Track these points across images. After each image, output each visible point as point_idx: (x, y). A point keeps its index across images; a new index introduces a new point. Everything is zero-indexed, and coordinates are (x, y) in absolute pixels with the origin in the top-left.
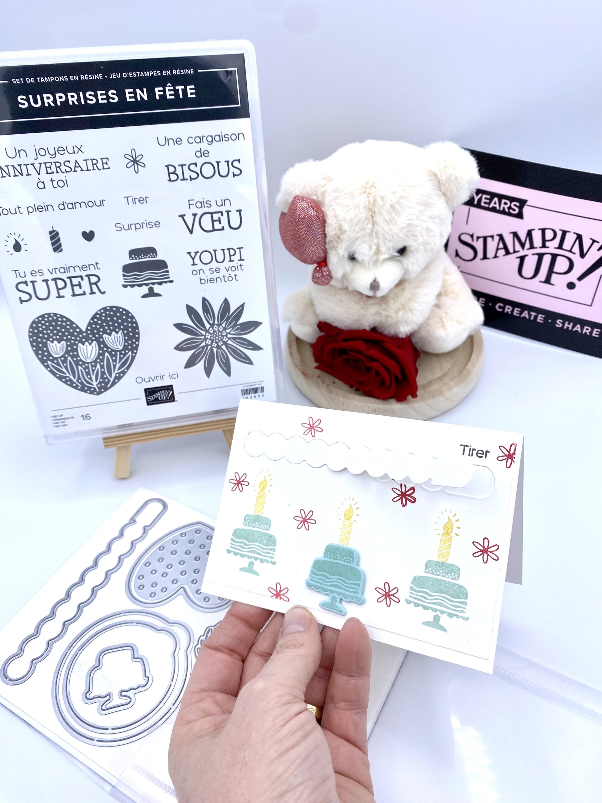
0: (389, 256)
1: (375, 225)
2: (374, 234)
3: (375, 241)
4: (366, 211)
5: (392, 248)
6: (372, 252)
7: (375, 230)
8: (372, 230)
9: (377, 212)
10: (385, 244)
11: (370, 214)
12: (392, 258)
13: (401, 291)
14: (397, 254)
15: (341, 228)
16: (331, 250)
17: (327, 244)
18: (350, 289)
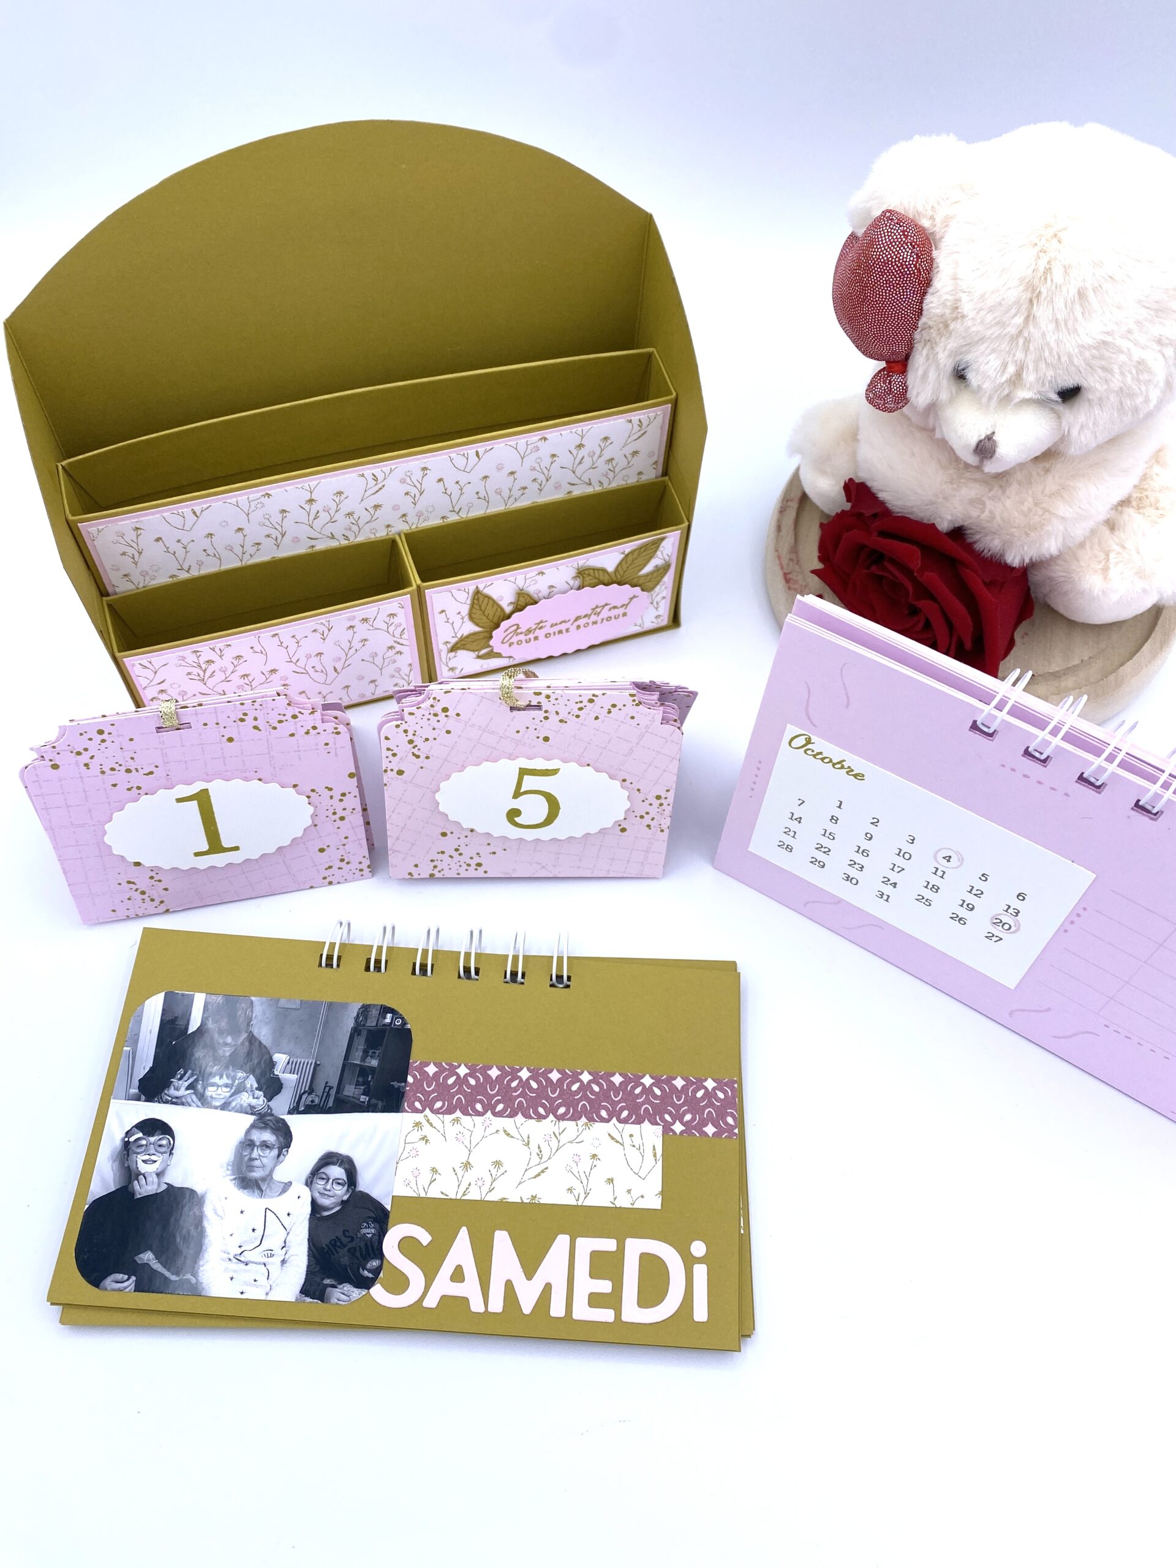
0: (1038, 396)
1: (1031, 323)
2: (1021, 341)
3: (1020, 355)
4: (1022, 288)
5: (1050, 382)
6: (1004, 379)
7: (1026, 334)
8: (1021, 332)
9: (1042, 297)
10: (1036, 369)
11: (1029, 295)
12: (1042, 402)
13: (1042, 473)
14: (1055, 397)
15: (957, 308)
16: (922, 344)
17: (919, 330)
18: (938, 435)
